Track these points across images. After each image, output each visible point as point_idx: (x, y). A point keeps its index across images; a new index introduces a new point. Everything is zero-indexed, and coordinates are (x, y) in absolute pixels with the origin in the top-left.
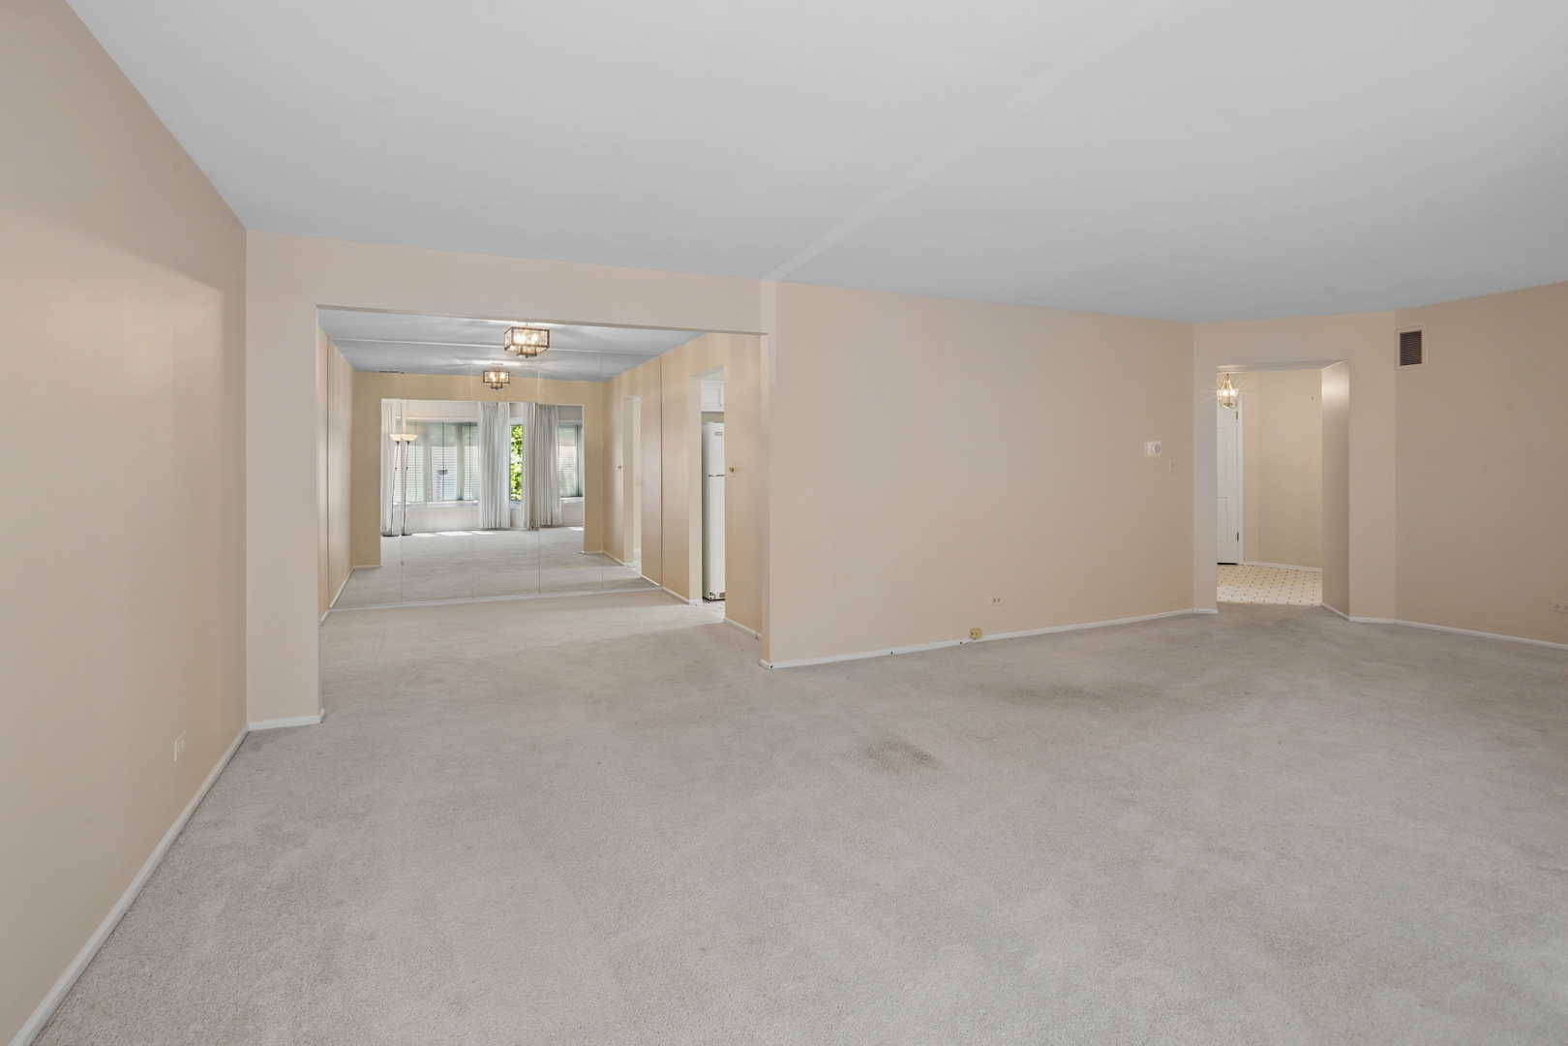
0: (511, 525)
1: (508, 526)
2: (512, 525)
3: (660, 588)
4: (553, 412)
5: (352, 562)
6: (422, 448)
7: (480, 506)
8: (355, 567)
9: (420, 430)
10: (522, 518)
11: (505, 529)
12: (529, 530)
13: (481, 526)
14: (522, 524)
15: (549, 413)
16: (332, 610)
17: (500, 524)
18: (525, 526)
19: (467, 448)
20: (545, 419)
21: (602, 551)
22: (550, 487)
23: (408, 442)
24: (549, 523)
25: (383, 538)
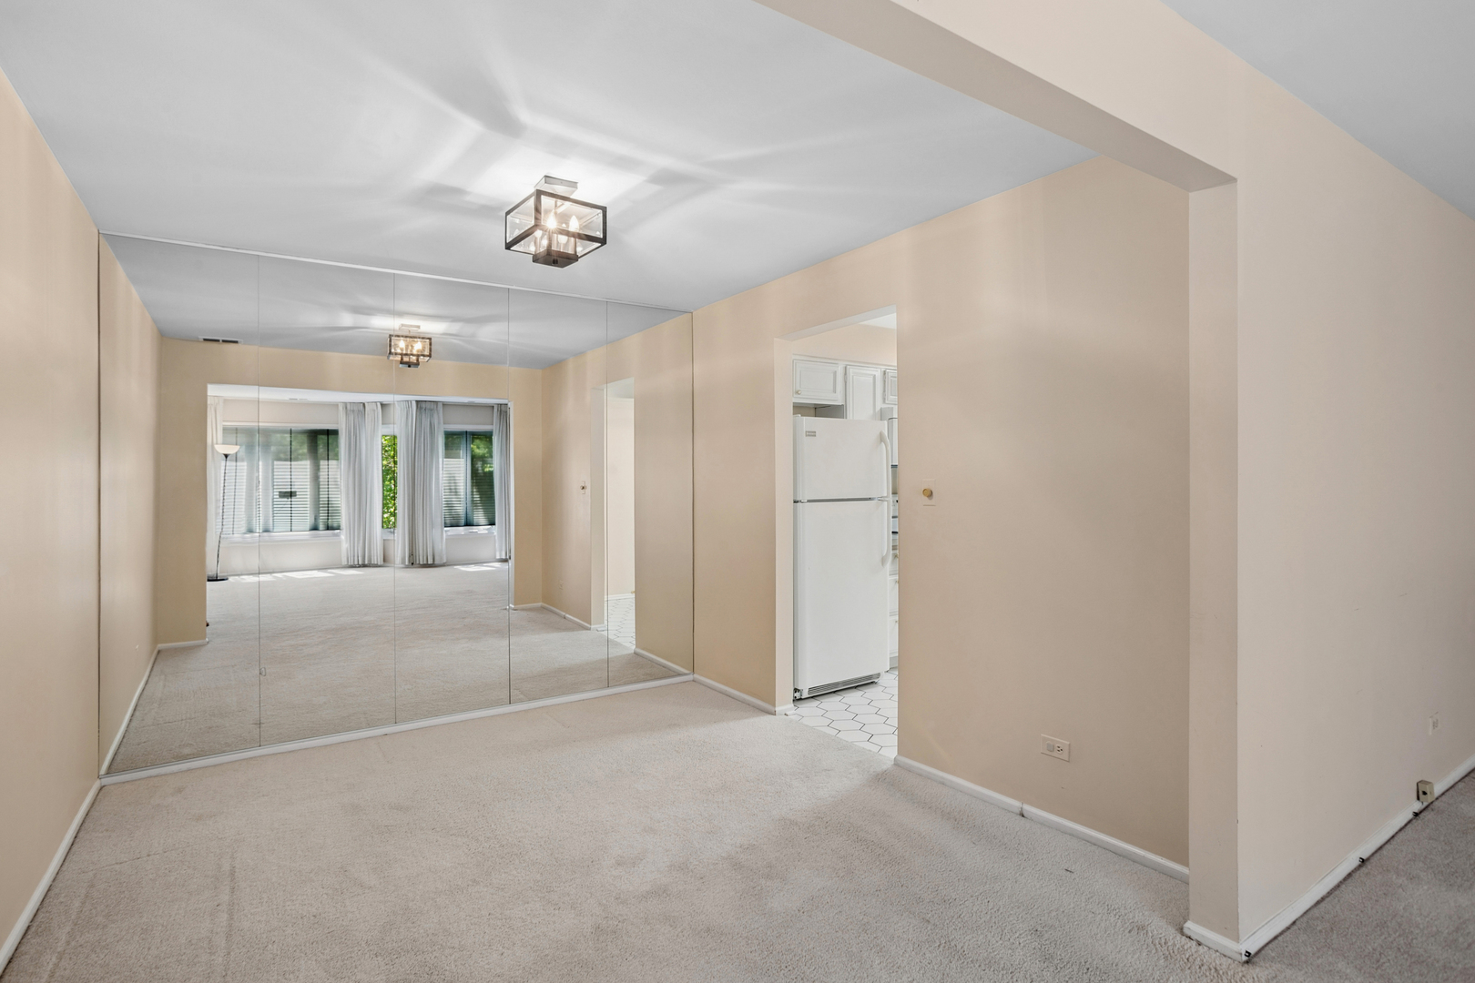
0: (384, 561)
1: (380, 562)
2: (386, 560)
3: (690, 677)
4: (435, 416)
5: (156, 638)
6: (245, 464)
7: (343, 537)
8: (160, 646)
9: (242, 438)
10: (399, 550)
11: (376, 566)
12: (407, 567)
13: (345, 562)
14: (398, 560)
15: (432, 416)
16: (106, 781)
17: (370, 560)
18: (403, 562)
19: (323, 463)
20: (426, 423)
21: (540, 604)
22: (431, 513)
23: (226, 456)
24: (430, 562)
25: (209, 584)
